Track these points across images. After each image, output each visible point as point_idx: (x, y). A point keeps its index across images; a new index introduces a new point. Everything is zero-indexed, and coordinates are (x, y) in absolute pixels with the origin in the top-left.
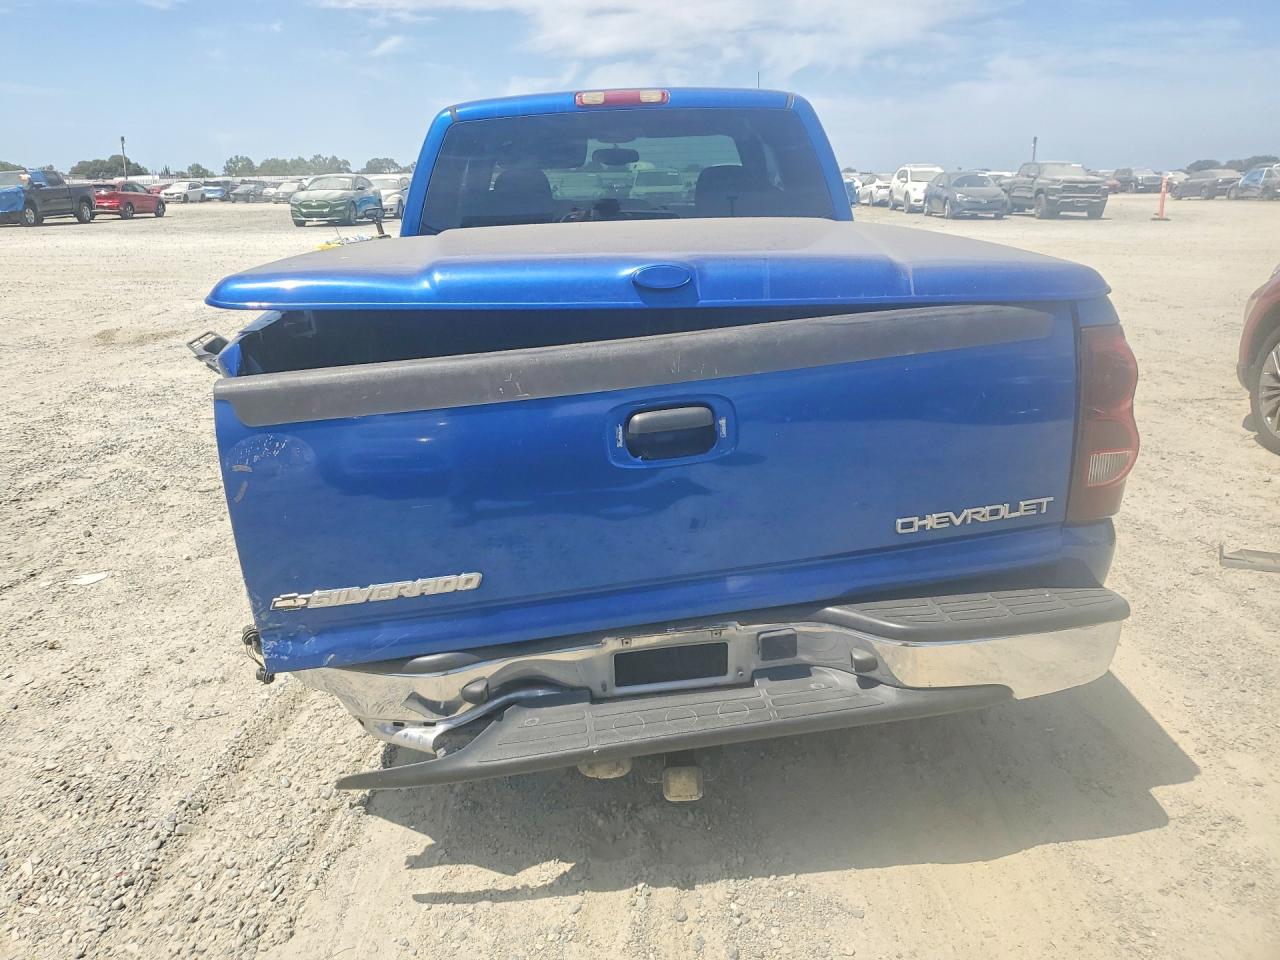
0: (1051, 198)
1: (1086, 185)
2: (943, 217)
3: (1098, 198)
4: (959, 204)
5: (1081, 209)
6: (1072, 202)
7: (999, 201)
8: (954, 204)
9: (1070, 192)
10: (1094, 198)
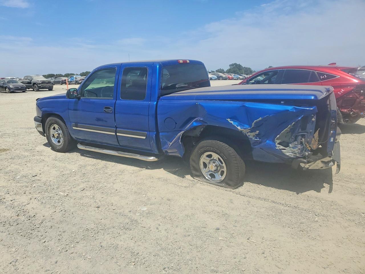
0: (39, 85)
1: (48, 82)
2: (6, 93)
3: (51, 85)
4: (12, 89)
5: (47, 88)
6: (45, 86)
7: (24, 87)
8: (9, 89)
9: (44, 84)
10: (50, 85)
